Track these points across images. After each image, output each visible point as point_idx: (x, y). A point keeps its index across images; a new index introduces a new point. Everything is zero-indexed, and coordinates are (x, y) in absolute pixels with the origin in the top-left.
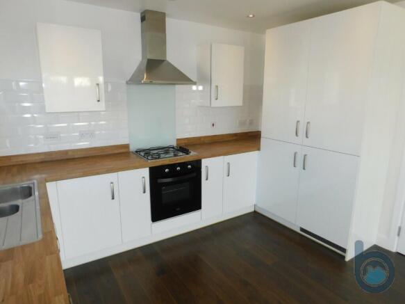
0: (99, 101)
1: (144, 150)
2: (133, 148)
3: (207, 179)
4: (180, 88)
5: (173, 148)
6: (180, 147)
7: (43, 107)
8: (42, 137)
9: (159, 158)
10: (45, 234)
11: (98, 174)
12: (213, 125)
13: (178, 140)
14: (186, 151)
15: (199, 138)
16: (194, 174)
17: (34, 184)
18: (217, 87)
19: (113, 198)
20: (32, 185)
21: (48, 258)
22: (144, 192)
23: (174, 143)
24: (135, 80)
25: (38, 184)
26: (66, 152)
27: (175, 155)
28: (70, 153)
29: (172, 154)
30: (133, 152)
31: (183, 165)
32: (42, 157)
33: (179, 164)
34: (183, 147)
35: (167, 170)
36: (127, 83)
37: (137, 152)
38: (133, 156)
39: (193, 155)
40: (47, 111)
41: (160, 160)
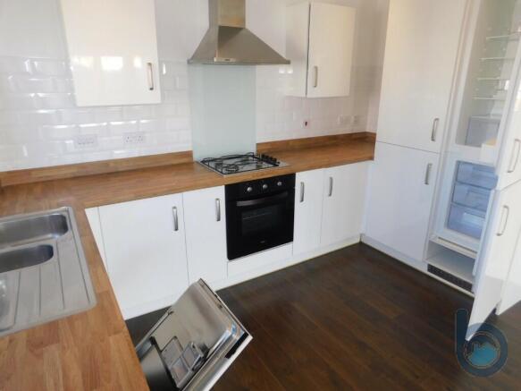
0: (152, 89)
1: (214, 160)
2: (197, 157)
3: (302, 200)
4: (262, 71)
5: (253, 156)
6: (263, 156)
7: (72, 99)
8: (72, 142)
9: (237, 172)
10: (99, 296)
11: (155, 195)
12: (306, 123)
13: (258, 144)
14: (274, 162)
15: (286, 143)
16: (286, 194)
17: (68, 211)
18: (316, 68)
19: (176, 229)
20: (65, 214)
21: (111, 339)
22: (219, 220)
23: (253, 150)
24: (200, 57)
25: (74, 211)
26: (106, 163)
27: (258, 167)
28: (112, 165)
29: (254, 167)
30: (197, 162)
31: (271, 181)
32: (74, 170)
33: (266, 181)
34: (267, 155)
35: (249, 189)
36: (189, 62)
37: (203, 162)
38: (199, 168)
39: (283, 167)
40: (79, 104)
41: (238, 174)
